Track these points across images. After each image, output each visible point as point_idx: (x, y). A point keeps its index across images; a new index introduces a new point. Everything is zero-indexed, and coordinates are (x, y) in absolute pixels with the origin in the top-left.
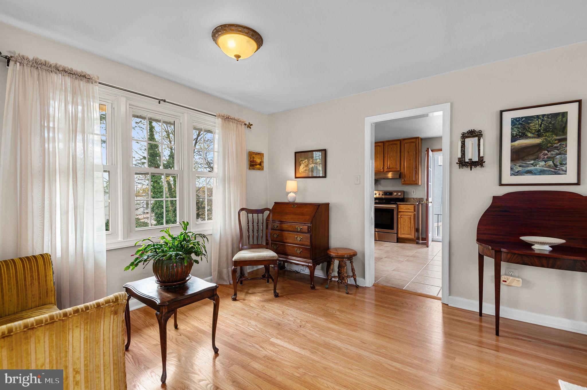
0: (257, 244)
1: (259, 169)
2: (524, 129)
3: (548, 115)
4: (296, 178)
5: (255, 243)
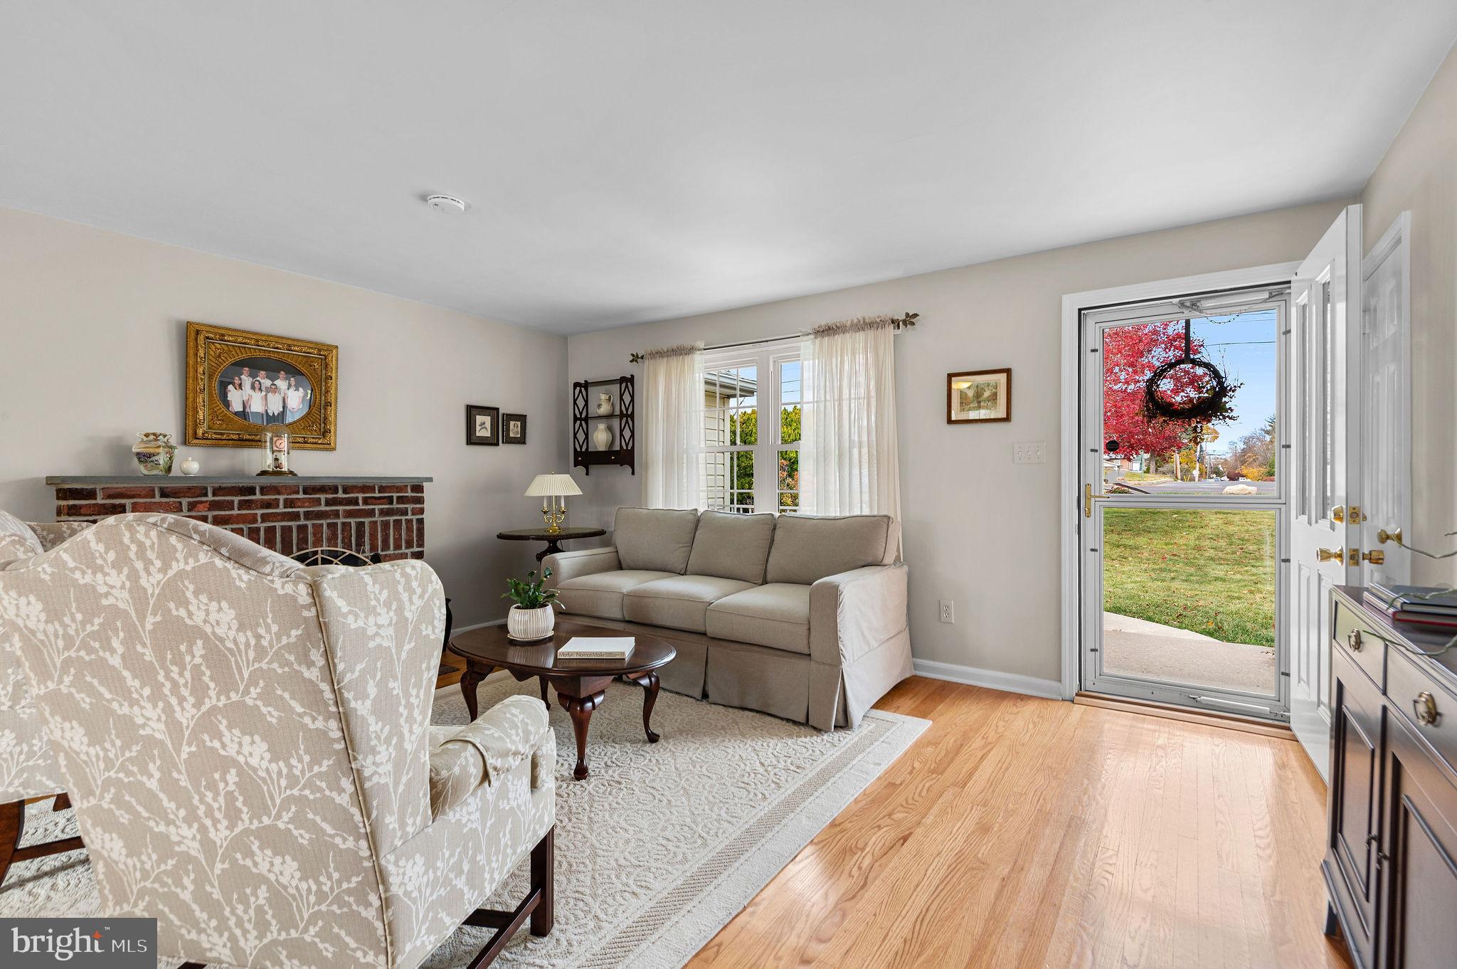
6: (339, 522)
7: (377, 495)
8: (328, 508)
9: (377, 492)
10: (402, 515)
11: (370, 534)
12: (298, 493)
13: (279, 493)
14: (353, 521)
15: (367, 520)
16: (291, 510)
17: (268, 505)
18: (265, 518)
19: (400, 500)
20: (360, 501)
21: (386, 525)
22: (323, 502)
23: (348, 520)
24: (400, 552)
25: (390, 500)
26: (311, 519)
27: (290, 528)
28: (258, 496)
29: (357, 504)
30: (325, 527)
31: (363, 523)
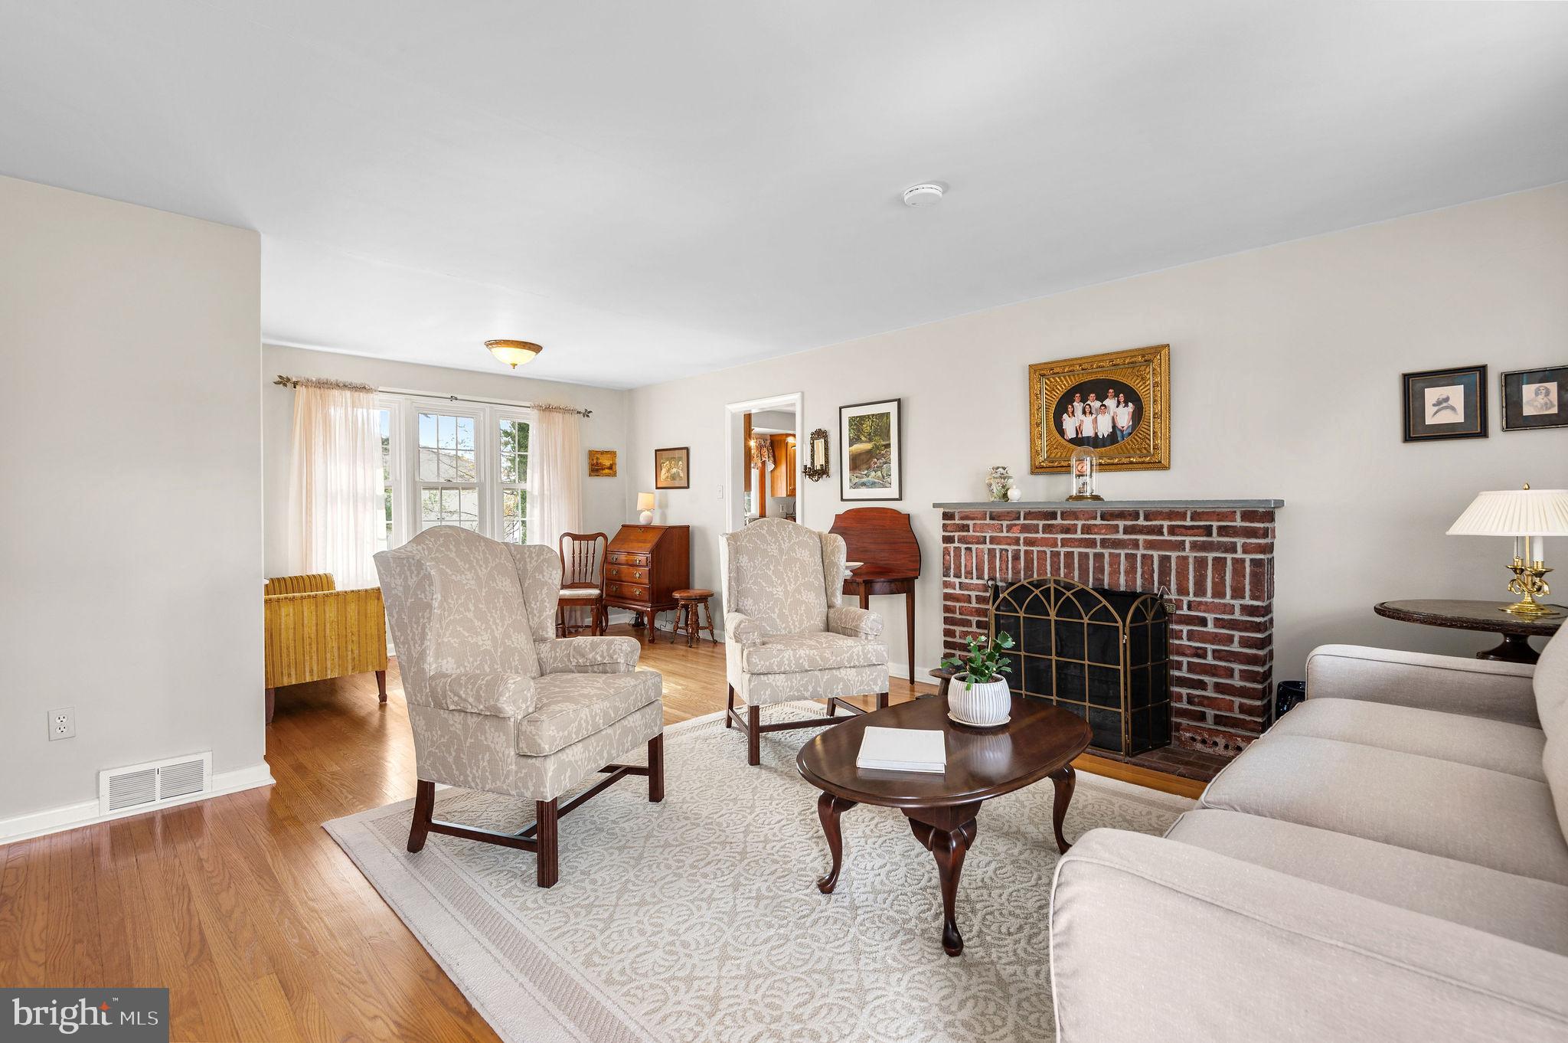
0: (585, 583)
1: (608, 475)
2: (859, 431)
3: (876, 415)
4: (657, 488)
5: (577, 581)
6: (1140, 553)
7: (1188, 523)
8: (1126, 537)
9: (1188, 519)
10: (1226, 551)
11: (1177, 572)
12: (1095, 518)
13: (1077, 519)
14: (1156, 554)
15: (1174, 555)
16: (1087, 536)
17: (1067, 530)
18: (1065, 543)
19: (1223, 531)
20: (1165, 530)
21: (1201, 563)
22: (1121, 529)
23: (1150, 552)
24: (1222, 601)
25: (1208, 531)
26: (1107, 547)
27: (1087, 555)
28: (1059, 521)
29: (1162, 534)
30: (1123, 558)
31: (1168, 558)
